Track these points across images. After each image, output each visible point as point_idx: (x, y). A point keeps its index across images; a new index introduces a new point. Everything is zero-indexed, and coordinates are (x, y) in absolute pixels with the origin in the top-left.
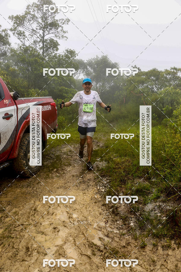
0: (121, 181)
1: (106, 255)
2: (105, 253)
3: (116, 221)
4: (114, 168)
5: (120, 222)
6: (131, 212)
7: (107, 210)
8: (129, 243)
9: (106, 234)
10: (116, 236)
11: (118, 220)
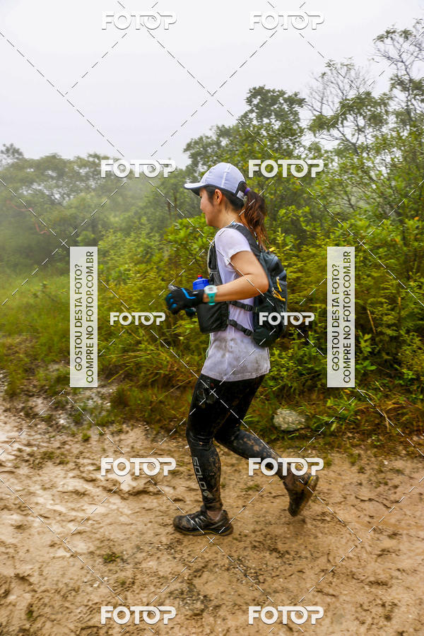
0: (27, 371)
1: (37, 462)
2: (34, 461)
3: (36, 425)
4: (6, 355)
5: (42, 426)
6: (56, 409)
7: (15, 416)
8: (64, 442)
9: (26, 442)
10: (42, 442)
11: (39, 424)
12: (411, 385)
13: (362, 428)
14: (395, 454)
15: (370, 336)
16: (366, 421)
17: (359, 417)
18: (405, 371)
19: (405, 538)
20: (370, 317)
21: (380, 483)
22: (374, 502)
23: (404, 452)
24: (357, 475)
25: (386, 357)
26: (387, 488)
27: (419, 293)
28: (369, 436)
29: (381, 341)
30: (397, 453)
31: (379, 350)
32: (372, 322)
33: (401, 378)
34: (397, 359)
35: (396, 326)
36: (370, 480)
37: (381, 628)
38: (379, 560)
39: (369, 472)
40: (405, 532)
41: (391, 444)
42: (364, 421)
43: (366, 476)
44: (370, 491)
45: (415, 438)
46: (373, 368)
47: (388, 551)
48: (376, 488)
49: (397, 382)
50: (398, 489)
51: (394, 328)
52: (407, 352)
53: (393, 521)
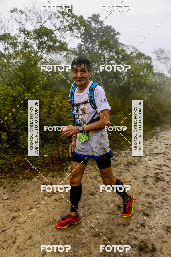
12: (24, 151)
13: (5, 171)
14: (18, 179)
15: (6, 133)
16: (6, 168)
17: (3, 167)
18: (21, 146)
19: (21, 211)
20: (6, 126)
21: (12, 191)
22: (9, 199)
23: (21, 178)
24: (3, 190)
25: (13, 141)
26: (14, 193)
27: (25, 115)
28: (8, 173)
29: (11, 135)
30: (18, 178)
31: (11, 139)
32: (7, 128)
33: (20, 149)
34: (18, 141)
35: (17, 128)
36: (8, 191)
37: (11, 247)
38: (12, 222)
39: (7, 188)
40: (21, 208)
41: (16, 175)
42: (5, 168)
43: (6, 190)
44: (8, 195)
45: (26, 172)
46: (8, 146)
47: (15, 217)
48: (10, 193)
49: (19, 150)
50: (19, 192)
51: (16, 129)
52: (21, 139)
53: (17, 205)
